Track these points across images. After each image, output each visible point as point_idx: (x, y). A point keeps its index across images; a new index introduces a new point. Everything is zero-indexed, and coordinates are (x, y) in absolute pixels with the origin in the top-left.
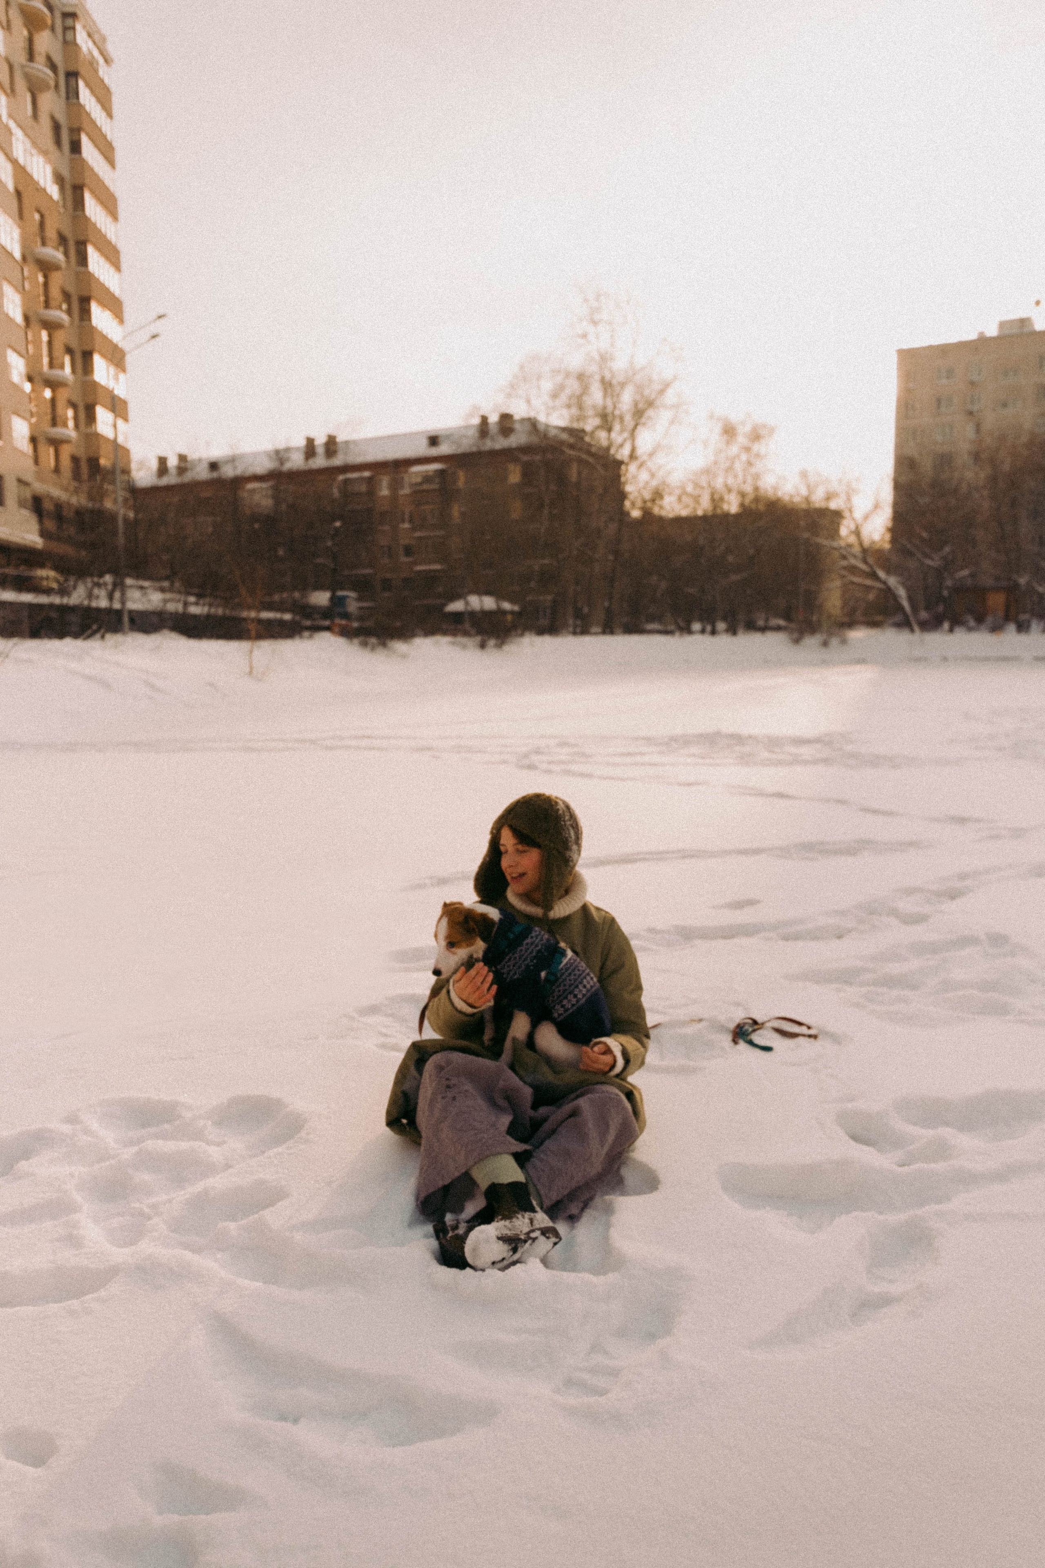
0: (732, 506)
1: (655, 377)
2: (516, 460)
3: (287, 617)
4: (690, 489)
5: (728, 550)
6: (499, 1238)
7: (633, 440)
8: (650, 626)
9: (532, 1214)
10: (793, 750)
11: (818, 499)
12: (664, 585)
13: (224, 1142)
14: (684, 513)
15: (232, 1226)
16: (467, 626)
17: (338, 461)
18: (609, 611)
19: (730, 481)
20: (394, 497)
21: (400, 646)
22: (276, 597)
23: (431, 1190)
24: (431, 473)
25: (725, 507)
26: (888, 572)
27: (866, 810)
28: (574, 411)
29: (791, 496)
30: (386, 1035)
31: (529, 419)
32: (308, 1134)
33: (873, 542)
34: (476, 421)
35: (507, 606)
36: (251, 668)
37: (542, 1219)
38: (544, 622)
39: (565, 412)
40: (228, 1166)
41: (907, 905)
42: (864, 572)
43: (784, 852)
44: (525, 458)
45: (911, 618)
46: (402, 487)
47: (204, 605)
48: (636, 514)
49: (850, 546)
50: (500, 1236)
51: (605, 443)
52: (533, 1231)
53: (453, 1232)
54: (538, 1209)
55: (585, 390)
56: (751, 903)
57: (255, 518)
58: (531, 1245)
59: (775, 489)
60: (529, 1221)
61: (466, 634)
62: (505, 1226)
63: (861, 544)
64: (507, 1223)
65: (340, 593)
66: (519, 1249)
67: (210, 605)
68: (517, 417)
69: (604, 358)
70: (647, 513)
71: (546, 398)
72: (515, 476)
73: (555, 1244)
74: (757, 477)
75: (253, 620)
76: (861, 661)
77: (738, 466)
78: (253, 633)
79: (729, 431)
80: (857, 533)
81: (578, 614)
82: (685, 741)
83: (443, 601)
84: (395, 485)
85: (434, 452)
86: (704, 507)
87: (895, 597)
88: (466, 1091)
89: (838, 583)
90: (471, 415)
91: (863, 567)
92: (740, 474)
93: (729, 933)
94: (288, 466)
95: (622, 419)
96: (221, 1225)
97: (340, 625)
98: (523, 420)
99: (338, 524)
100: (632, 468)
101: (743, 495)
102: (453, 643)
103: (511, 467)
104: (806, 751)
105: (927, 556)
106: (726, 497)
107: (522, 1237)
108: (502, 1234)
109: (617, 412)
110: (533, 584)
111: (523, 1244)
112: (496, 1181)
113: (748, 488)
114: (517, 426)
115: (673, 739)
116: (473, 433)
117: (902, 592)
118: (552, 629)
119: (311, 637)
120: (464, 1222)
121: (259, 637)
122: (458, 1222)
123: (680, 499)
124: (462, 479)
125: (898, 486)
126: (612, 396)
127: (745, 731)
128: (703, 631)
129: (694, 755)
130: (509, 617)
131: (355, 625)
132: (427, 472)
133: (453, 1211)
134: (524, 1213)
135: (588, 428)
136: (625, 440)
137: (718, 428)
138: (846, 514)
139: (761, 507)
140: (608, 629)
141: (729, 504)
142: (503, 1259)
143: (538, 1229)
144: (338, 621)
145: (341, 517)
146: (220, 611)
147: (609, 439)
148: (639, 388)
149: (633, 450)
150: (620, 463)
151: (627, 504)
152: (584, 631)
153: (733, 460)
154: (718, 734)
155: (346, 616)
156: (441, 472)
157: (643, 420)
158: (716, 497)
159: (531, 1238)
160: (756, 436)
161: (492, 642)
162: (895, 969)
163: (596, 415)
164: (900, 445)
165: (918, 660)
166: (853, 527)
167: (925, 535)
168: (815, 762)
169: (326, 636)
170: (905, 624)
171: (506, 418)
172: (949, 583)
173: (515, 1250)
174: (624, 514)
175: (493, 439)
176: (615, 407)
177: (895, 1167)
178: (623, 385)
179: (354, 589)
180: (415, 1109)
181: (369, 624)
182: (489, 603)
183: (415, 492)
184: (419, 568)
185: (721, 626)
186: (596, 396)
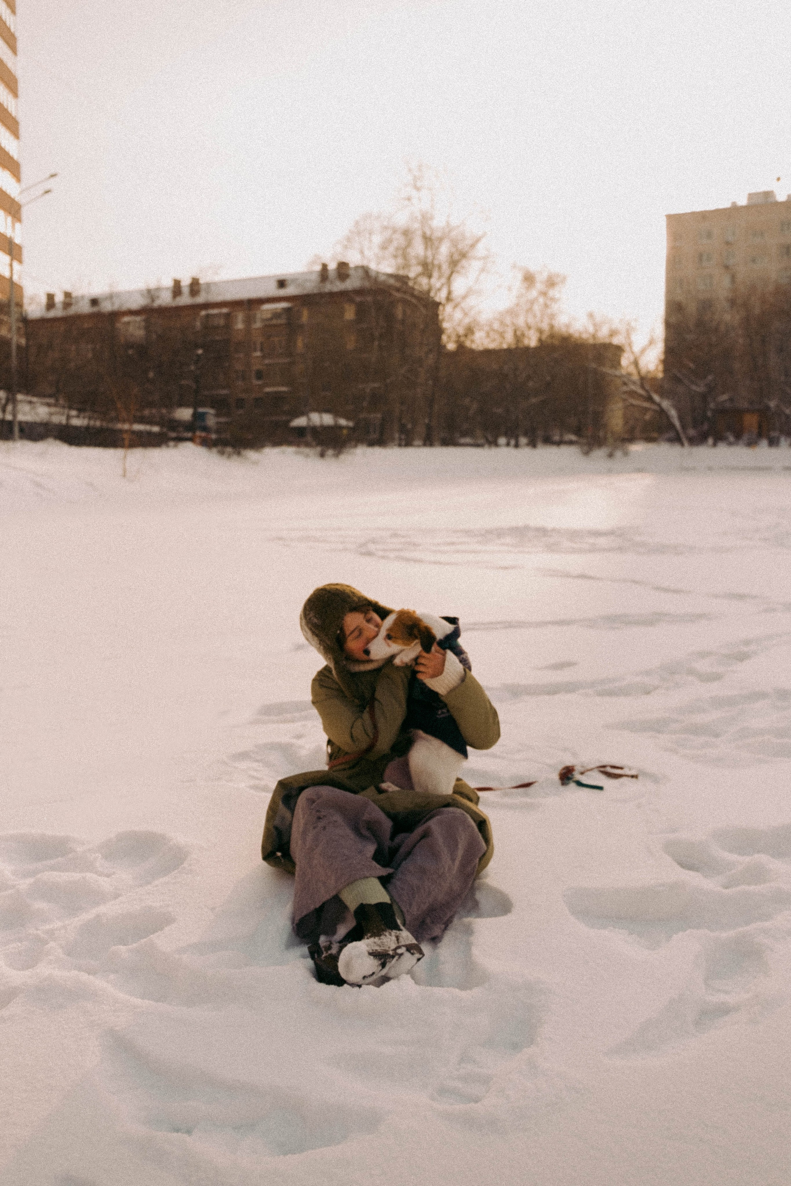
0: (532, 341)
1: (468, 235)
2: (351, 301)
3: (156, 429)
4: (496, 326)
5: (529, 378)
6: (370, 954)
7: (449, 287)
8: (463, 441)
9: (398, 932)
10: (591, 540)
11: (603, 334)
12: (475, 406)
13: (114, 873)
14: (492, 346)
15: (122, 948)
16: (309, 438)
17: (201, 299)
18: (429, 428)
19: (530, 320)
20: (248, 330)
21: (252, 455)
22: (146, 412)
23: (305, 913)
24: (279, 311)
25: (526, 342)
26: (662, 395)
27: (658, 589)
28: (400, 261)
29: (580, 333)
30: (258, 779)
31: (363, 267)
32: (190, 865)
33: (649, 372)
34: (318, 268)
35: (343, 422)
36: (125, 471)
37: (407, 937)
38: (374, 436)
39: (393, 262)
40: (116, 896)
41: (703, 666)
42: (641, 396)
43: (591, 623)
44: (358, 299)
45: (682, 436)
46: (255, 322)
47: (84, 418)
48: (451, 346)
49: (629, 374)
50: (371, 951)
51: (425, 287)
52: (399, 947)
53: (327, 952)
54: (402, 927)
55: (409, 244)
56: (569, 664)
57: (129, 345)
58: (397, 960)
59: (568, 326)
60: (395, 939)
61: (308, 445)
62: (375, 943)
63: (639, 373)
64: (376, 939)
65: (201, 410)
66: (388, 964)
67: (90, 418)
68: (352, 265)
69: (425, 218)
70: (461, 346)
71: (376, 250)
72: (350, 314)
73: (419, 960)
74: (552, 316)
75: (126, 431)
76: (640, 470)
77: (536, 308)
78: (127, 442)
79: (529, 279)
80: (636, 363)
81: (403, 429)
82: (500, 533)
83: (288, 418)
84: (249, 320)
85: (282, 292)
86: (508, 341)
87: (668, 417)
88: (336, 821)
89: (620, 405)
90: (314, 262)
91: (641, 391)
92: (538, 314)
93: (553, 690)
94: (157, 303)
95: (440, 267)
96: (114, 948)
97: (200, 437)
98: (357, 268)
99: (200, 352)
100: (449, 308)
101: (540, 331)
102: (297, 453)
103: (347, 306)
104: (602, 541)
105: (692, 382)
106: (526, 333)
107: (391, 953)
108: (373, 950)
109: (436, 262)
110: (365, 404)
111: (391, 959)
112: (364, 902)
113: (545, 326)
114: (352, 272)
115: (489, 532)
116: (315, 277)
117: (673, 413)
118: (381, 442)
119: (176, 446)
120: (336, 943)
121: (132, 445)
122: (331, 943)
123: (488, 335)
124: (305, 316)
125: (668, 325)
126: (432, 248)
127: (550, 525)
128: (508, 444)
129: (508, 545)
130: (345, 432)
131: (214, 436)
132: (276, 309)
133: (326, 933)
134: (390, 931)
135: (412, 275)
136: (443, 285)
137: (520, 276)
138: (627, 348)
139: (556, 342)
140: (428, 441)
141: (529, 339)
142: (373, 973)
143: (403, 946)
144: (198, 433)
145: (202, 347)
146: (98, 423)
147: (429, 284)
148: (454, 243)
149: (449, 293)
150: (438, 304)
151: (444, 338)
152: (408, 443)
153: (532, 302)
154: (527, 528)
155: (205, 429)
156: (287, 310)
157: (458, 268)
158: (518, 333)
159: (398, 954)
160: (551, 283)
161: (330, 452)
162: (699, 719)
163: (419, 264)
164: (669, 292)
165: (687, 469)
166: (632, 359)
167: (692, 365)
168: (609, 550)
169: (189, 445)
170: (676, 440)
171: (343, 266)
172: (712, 405)
173: (383, 965)
174: (440, 347)
175: (332, 283)
176: (434, 258)
177: (720, 889)
178: (441, 240)
179: (213, 407)
180: (289, 842)
181: (227, 436)
182: (328, 419)
183: (266, 326)
184: (268, 390)
185: (523, 440)
186: (418, 249)
